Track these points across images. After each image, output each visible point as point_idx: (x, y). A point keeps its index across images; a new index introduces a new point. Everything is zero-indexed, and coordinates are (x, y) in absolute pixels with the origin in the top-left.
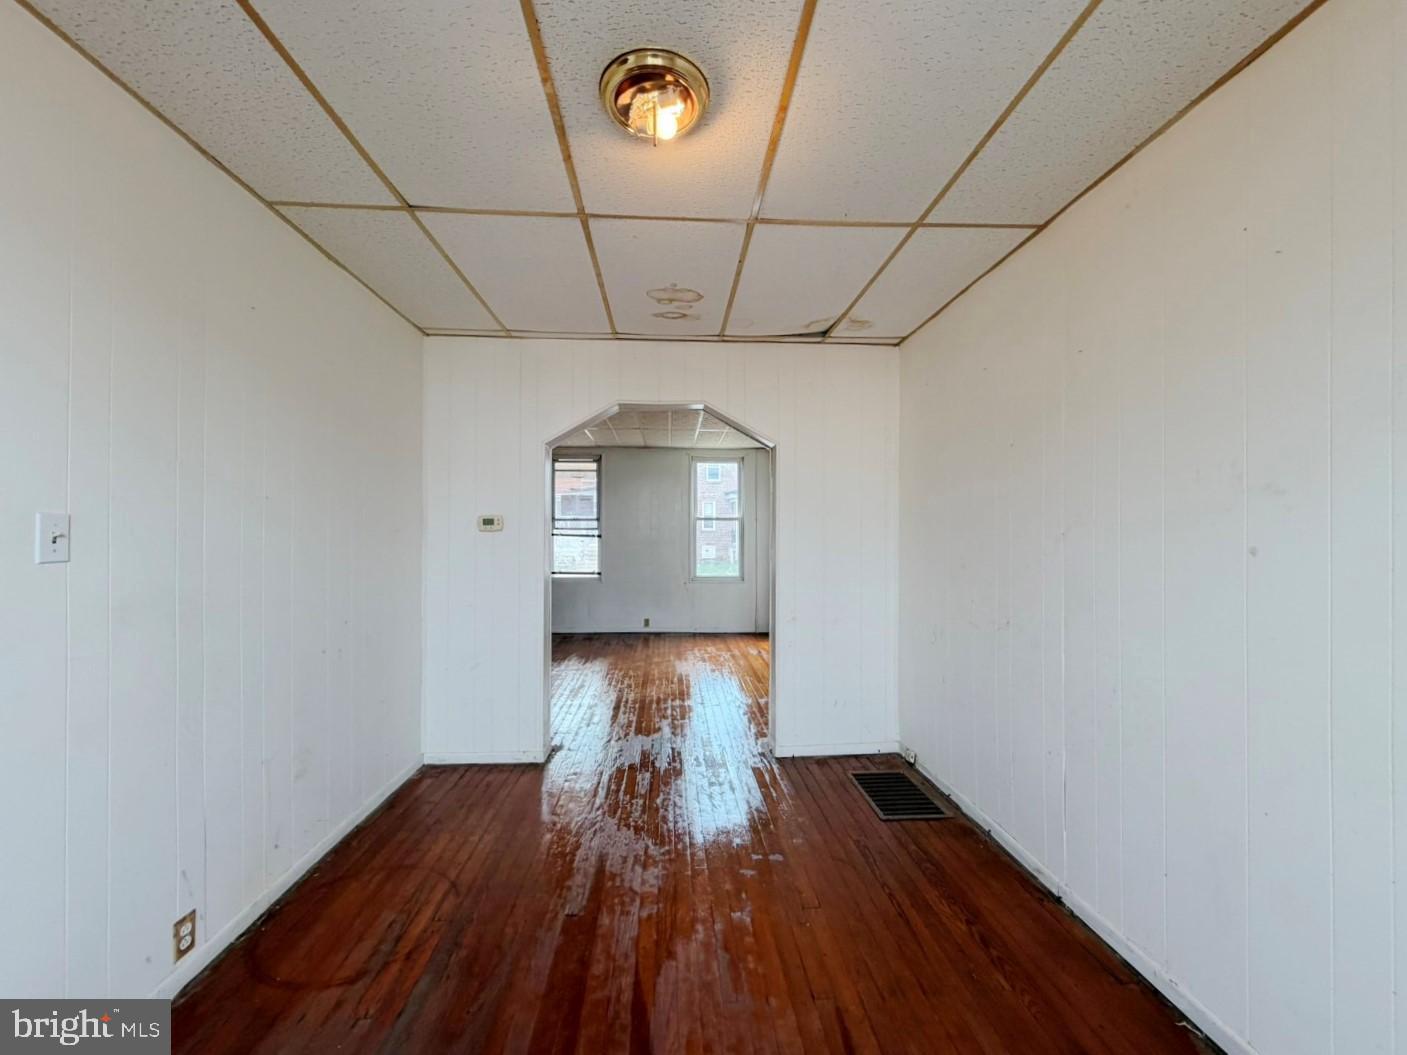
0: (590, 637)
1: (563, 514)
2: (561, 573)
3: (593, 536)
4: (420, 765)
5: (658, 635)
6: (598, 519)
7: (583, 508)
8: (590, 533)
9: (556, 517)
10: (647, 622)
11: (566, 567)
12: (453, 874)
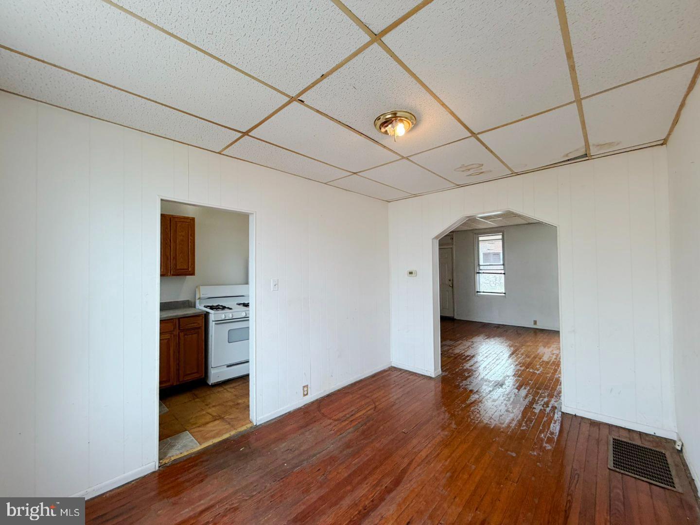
0: (498, 326)
1: (484, 263)
2: (483, 292)
3: (501, 273)
4: (390, 366)
5: (542, 331)
6: (503, 265)
7: (495, 259)
8: (500, 272)
9: (481, 264)
10: (535, 323)
11: (487, 289)
12: (377, 404)
